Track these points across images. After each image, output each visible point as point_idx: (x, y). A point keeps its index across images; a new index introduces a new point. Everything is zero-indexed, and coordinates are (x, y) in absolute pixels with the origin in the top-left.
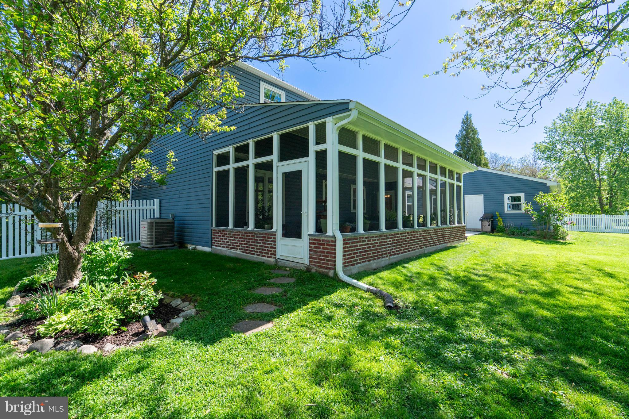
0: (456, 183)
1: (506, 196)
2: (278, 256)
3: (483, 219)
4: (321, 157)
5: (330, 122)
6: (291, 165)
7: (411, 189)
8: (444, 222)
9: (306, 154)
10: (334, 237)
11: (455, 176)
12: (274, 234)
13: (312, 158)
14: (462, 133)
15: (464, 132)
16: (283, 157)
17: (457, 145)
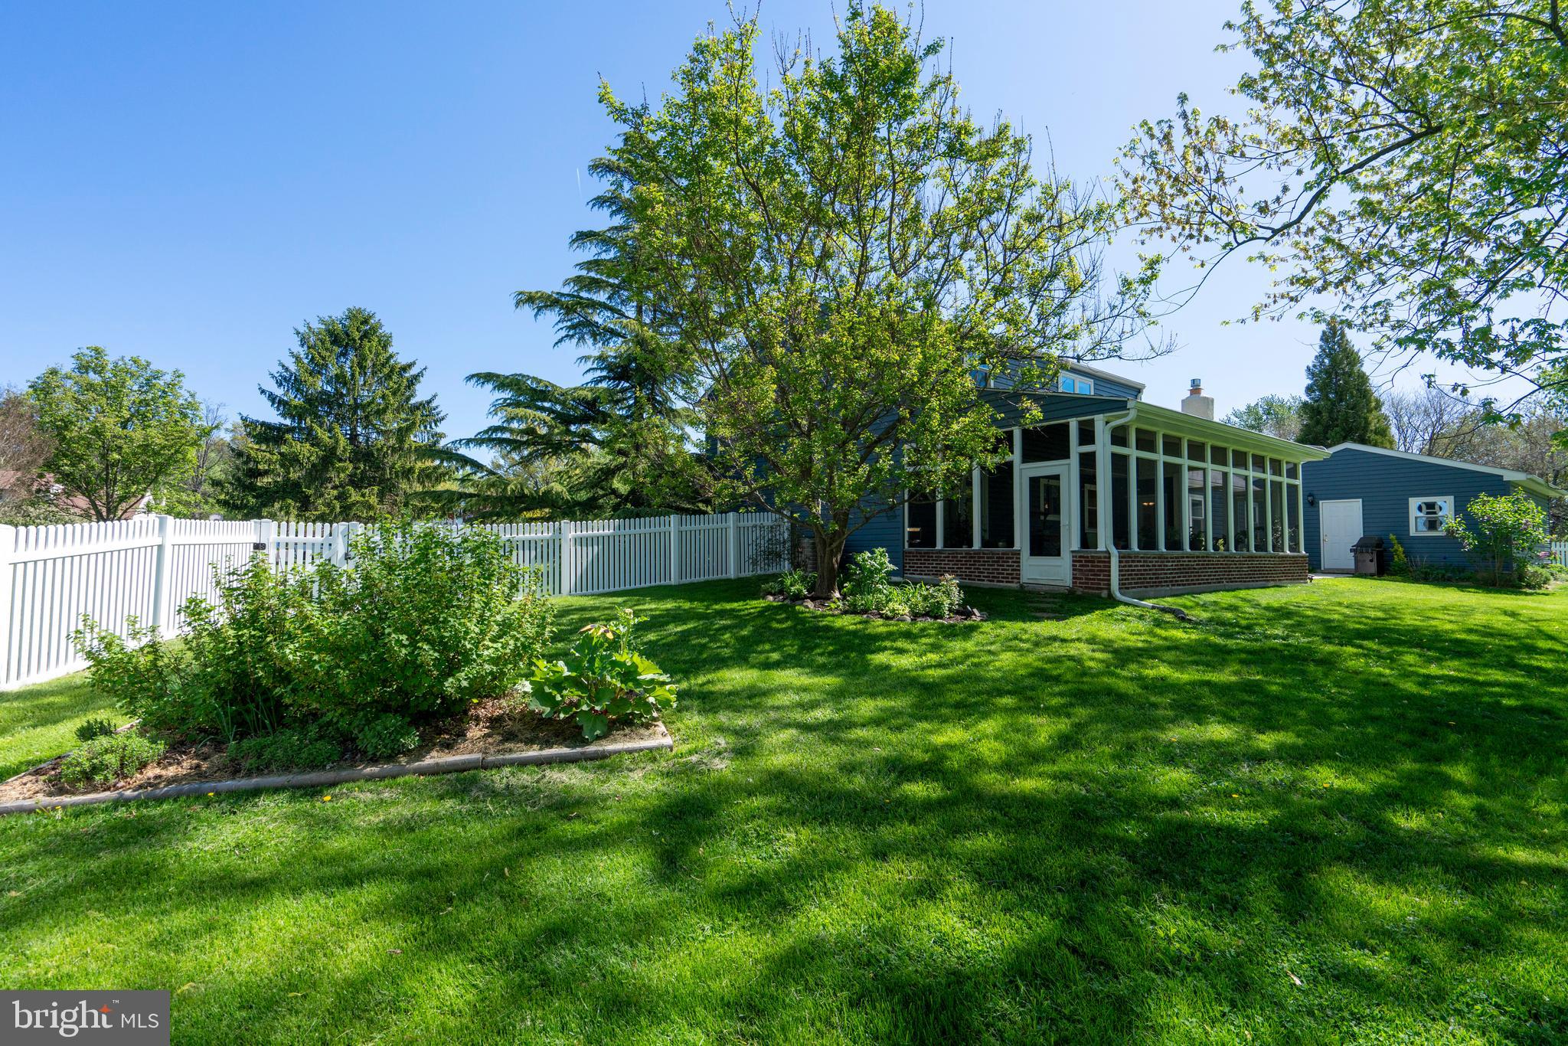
0: (1285, 480)
1: (1414, 503)
2: (1024, 579)
3: (1359, 549)
4: (1088, 462)
5: (1099, 420)
6: (1043, 468)
7: (1202, 491)
8: (1261, 546)
9: (1066, 455)
10: (1108, 552)
11: (1285, 467)
12: (1018, 553)
13: (1074, 461)
14: (1322, 363)
15: (1326, 361)
16: (1027, 458)
17: (1309, 390)
